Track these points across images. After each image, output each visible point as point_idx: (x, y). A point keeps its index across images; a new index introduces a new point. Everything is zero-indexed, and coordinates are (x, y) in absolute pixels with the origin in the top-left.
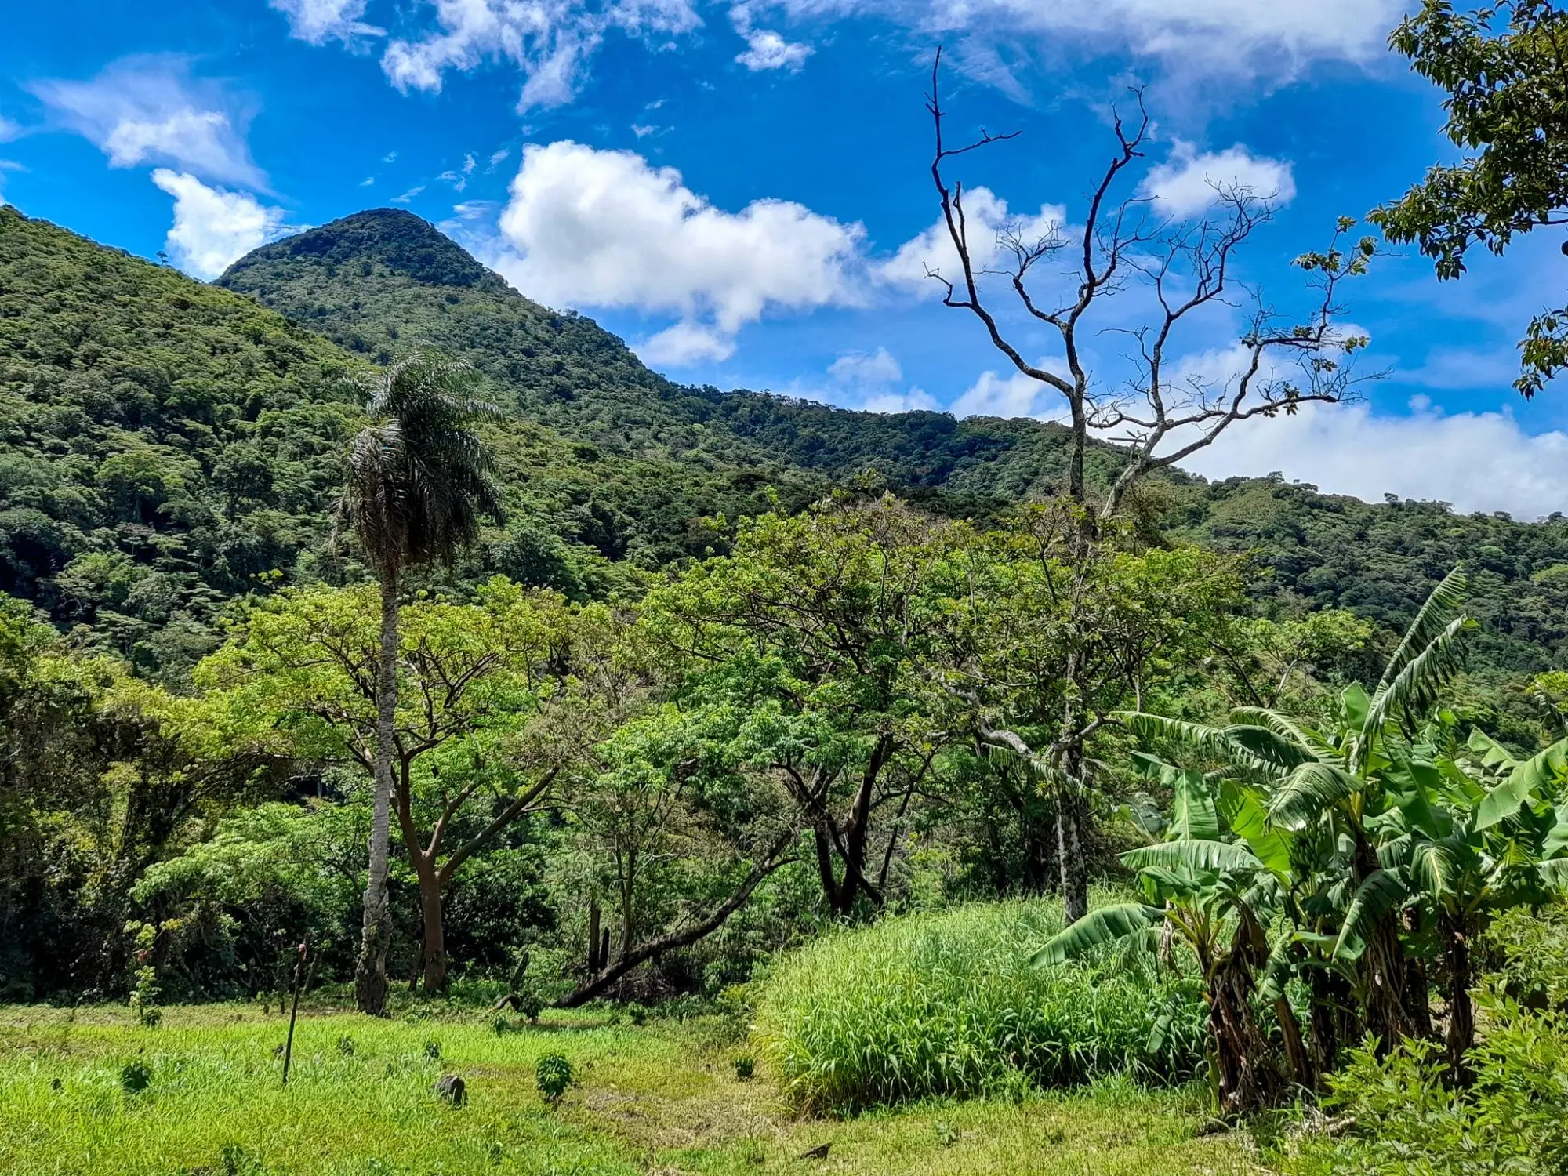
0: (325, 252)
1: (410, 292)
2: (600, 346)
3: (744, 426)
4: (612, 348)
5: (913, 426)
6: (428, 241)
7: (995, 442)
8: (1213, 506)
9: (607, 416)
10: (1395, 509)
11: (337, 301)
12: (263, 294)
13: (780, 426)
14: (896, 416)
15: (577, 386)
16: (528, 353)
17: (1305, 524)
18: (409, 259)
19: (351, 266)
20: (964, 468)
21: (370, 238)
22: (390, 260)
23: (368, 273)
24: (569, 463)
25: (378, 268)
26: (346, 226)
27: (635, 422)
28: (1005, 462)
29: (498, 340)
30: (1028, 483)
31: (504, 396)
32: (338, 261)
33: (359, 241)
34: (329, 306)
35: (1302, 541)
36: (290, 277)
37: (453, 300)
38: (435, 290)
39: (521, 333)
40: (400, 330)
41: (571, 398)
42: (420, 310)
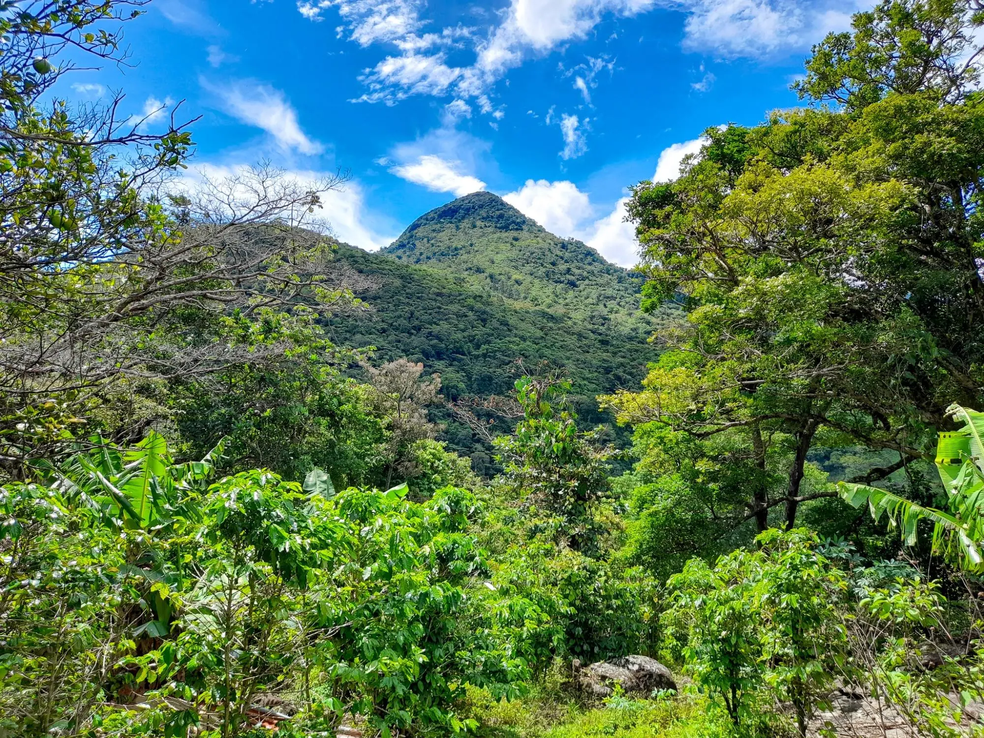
0: (452, 216)
1: (496, 236)
2: (586, 255)
4: (592, 255)
6: (500, 207)
9: (594, 295)
11: (462, 243)
12: (428, 241)
15: (578, 280)
16: (553, 264)
18: (492, 217)
19: (465, 224)
21: (473, 208)
22: (483, 218)
23: (474, 227)
25: (479, 223)
27: (608, 297)
29: (539, 259)
31: (546, 290)
32: (459, 221)
33: (468, 210)
34: (459, 246)
36: (439, 231)
37: (516, 239)
38: (506, 234)
39: (549, 254)
40: (495, 258)
41: (575, 286)
42: (502, 246)
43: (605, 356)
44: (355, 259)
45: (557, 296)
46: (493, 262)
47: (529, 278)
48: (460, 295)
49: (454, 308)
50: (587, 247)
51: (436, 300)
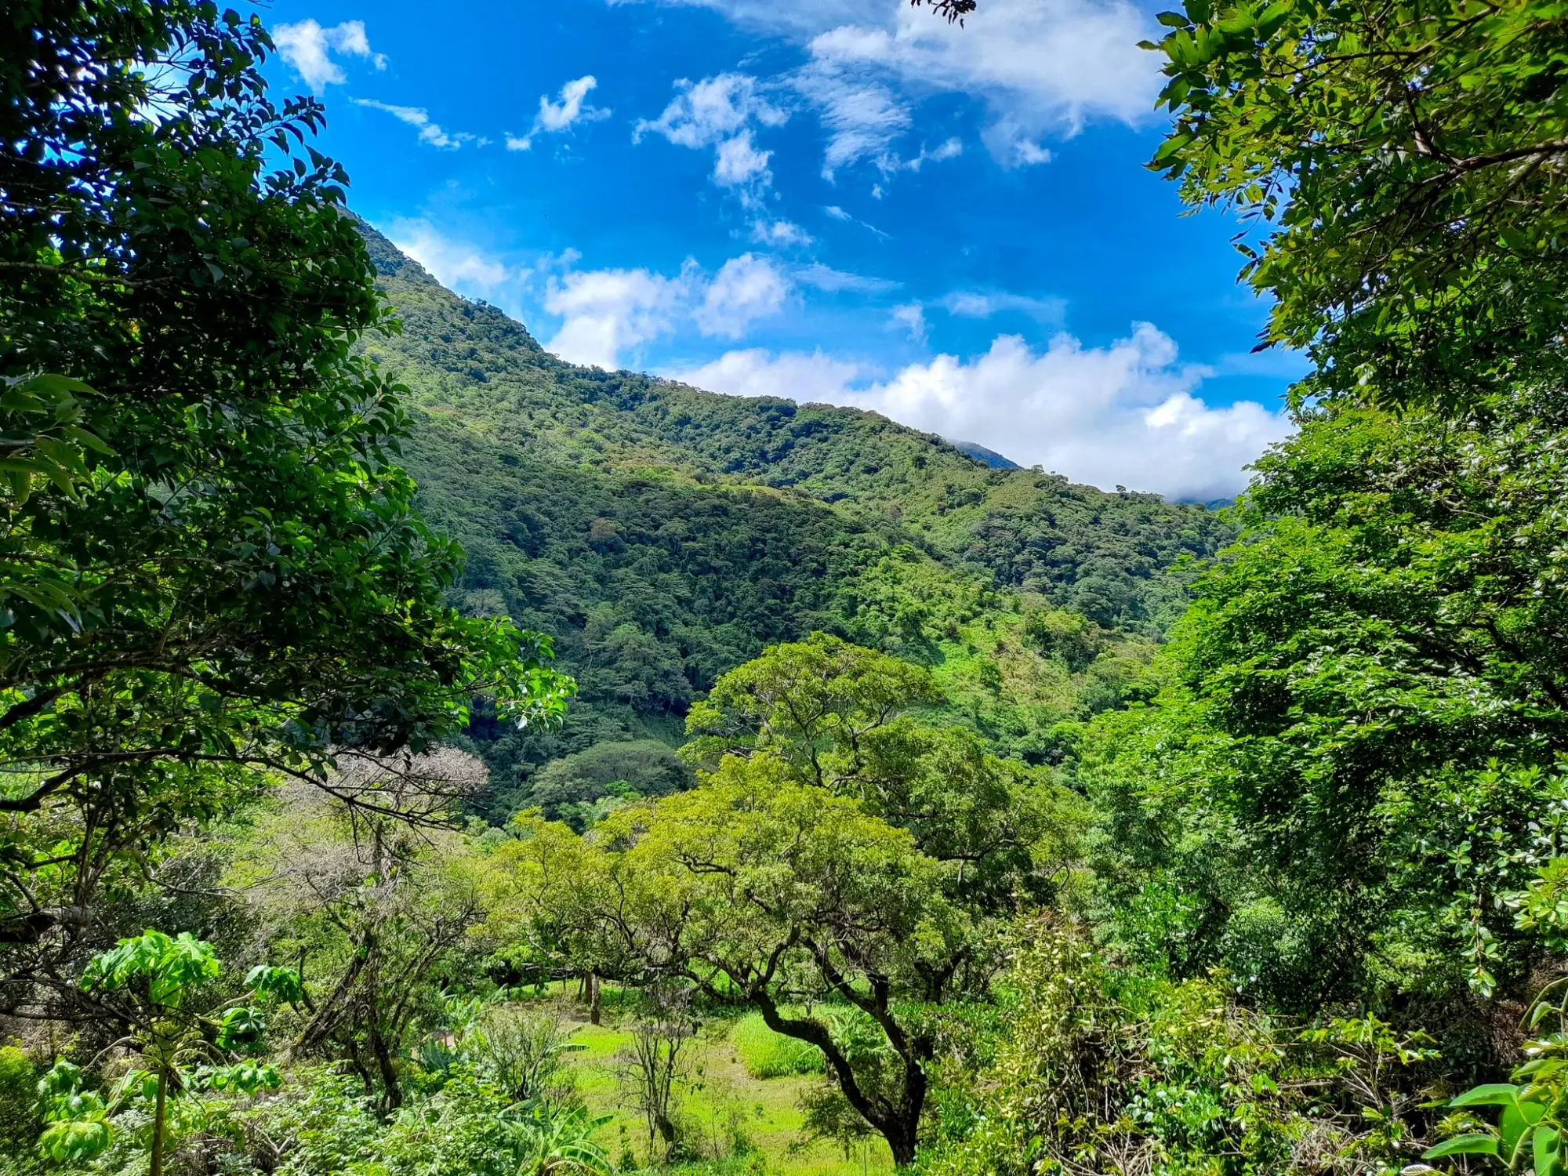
2: (506, 332)
3: (625, 403)
4: (516, 334)
5: (763, 409)
7: (826, 426)
8: (991, 489)
9: (513, 397)
10: (1125, 498)
13: (654, 404)
14: (749, 399)
17: (1055, 509)
20: (803, 447)
24: (496, 469)
27: (537, 403)
28: (834, 444)
30: (852, 463)
31: (427, 379)
35: (1052, 524)
39: (440, 321)
41: (482, 379)
43: (507, 481)
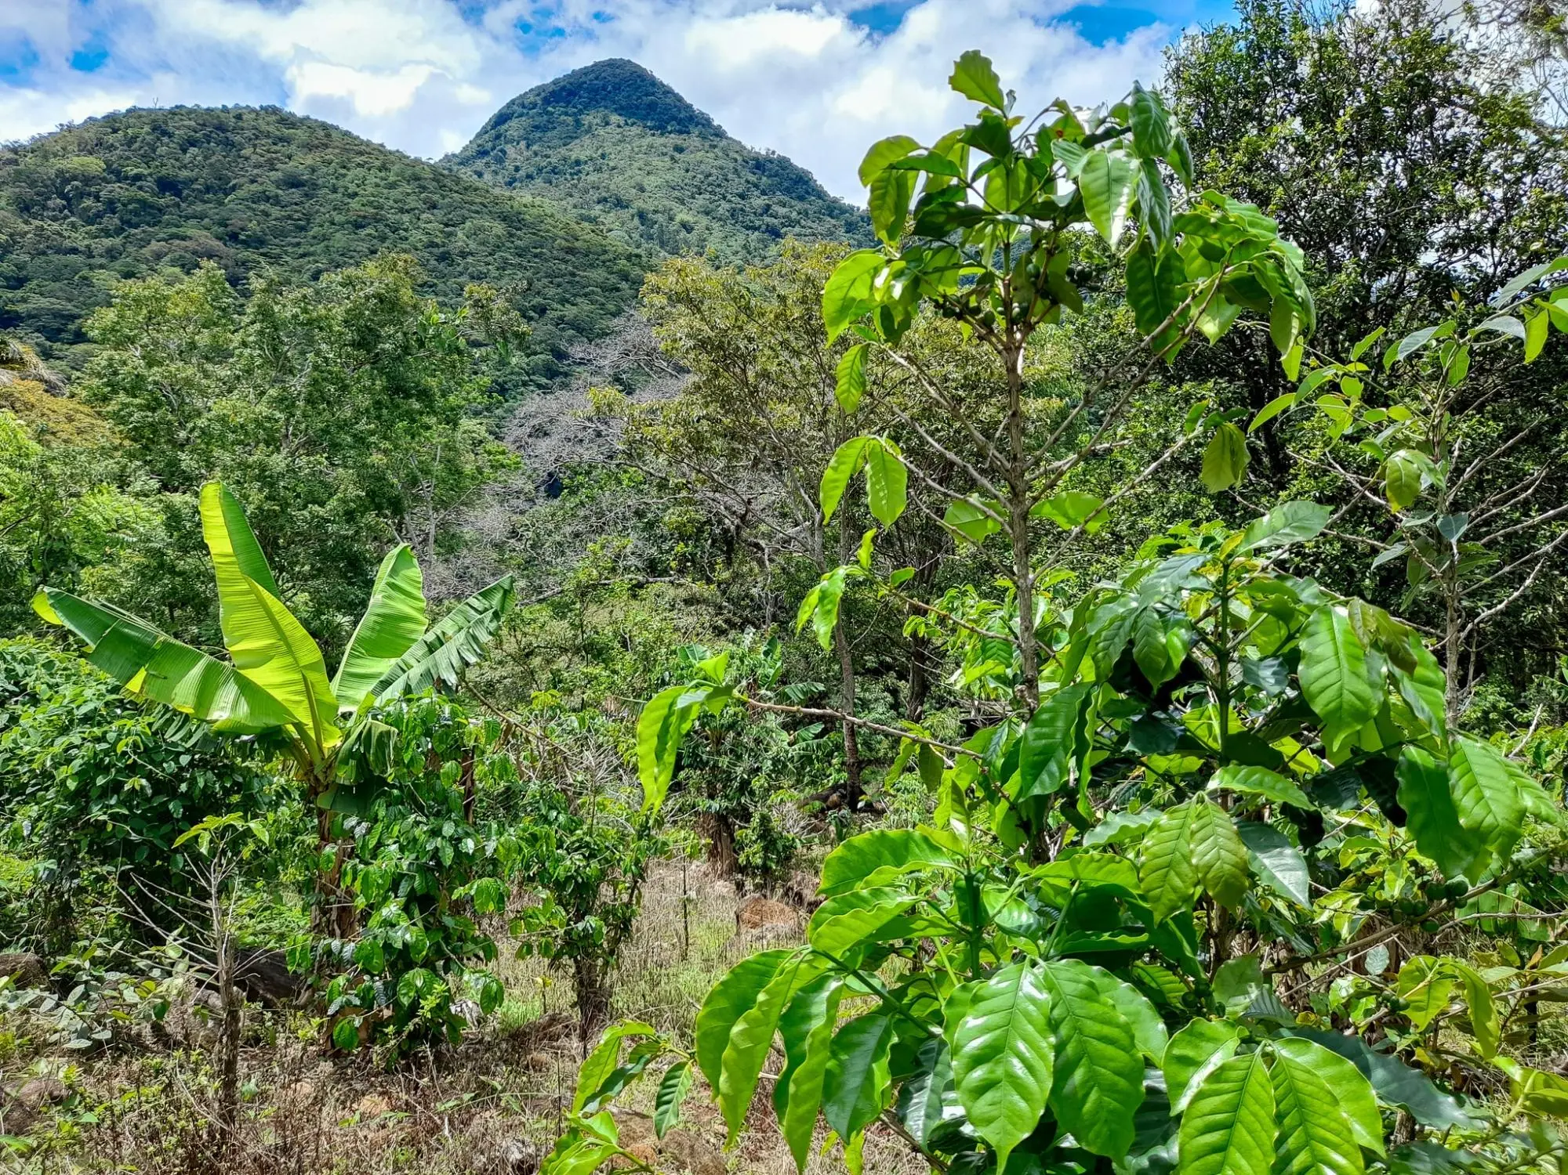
0: (569, 102)
1: (645, 142)
6: (650, 89)
11: (588, 153)
12: (528, 147)
15: (783, 225)
16: (742, 196)
18: (638, 108)
19: (591, 117)
21: (604, 88)
22: (622, 108)
23: (607, 124)
25: (614, 118)
26: (583, 79)
29: (719, 186)
32: (581, 111)
33: (595, 91)
34: (583, 158)
37: (679, 149)
38: (662, 140)
40: (645, 182)
42: (656, 161)
44: (422, 183)
45: (749, 253)
46: (642, 190)
47: (704, 221)
48: (605, 252)
49: (598, 275)
50: (796, 168)
51: (566, 262)
